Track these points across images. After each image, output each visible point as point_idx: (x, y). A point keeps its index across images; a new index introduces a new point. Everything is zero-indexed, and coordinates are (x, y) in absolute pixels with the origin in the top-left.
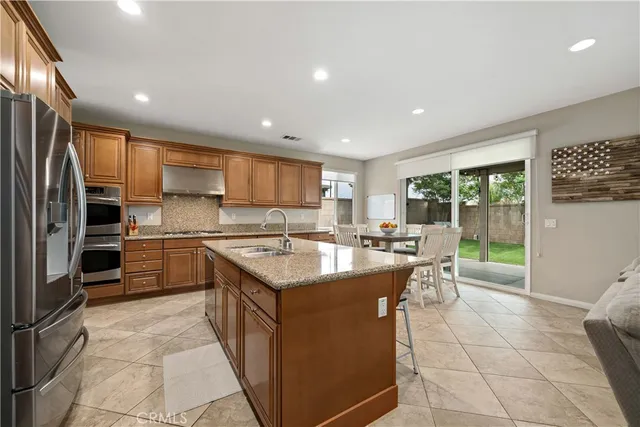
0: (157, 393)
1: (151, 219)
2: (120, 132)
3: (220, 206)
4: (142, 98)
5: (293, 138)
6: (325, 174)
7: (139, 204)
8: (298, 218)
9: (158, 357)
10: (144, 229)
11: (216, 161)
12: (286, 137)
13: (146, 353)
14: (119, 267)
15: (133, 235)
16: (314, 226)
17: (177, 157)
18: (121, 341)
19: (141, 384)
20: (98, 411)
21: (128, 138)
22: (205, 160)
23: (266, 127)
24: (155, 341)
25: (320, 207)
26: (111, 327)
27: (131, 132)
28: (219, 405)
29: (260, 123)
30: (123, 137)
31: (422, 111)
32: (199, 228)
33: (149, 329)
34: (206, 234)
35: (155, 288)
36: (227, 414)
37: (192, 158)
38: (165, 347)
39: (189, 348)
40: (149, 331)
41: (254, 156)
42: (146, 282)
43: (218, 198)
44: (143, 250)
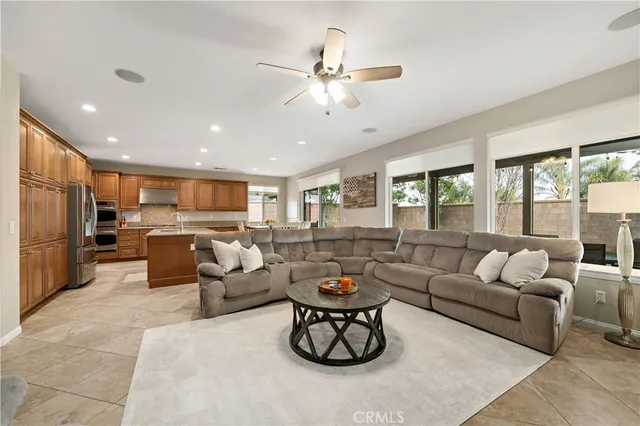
1: (135, 218)
2: (115, 172)
3: (177, 211)
5: (221, 168)
7: (128, 210)
10: (129, 224)
11: (173, 184)
12: (216, 168)
14: (115, 243)
15: (124, 227)
17: (149, 183)
21: (120, 174)
22: (166, 184)
25: (247, 211)
27: (122, 170)
30: (117, 175)
32: (164, 223)
35: (135, 256)
37: (158, 183)
41: (197, 179)
42: (130, 252)
43: (174, 206)
44: (129, 235)
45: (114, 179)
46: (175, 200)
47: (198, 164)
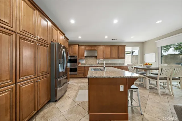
0: (76, 96)
1: (83, 62)
2: (77, 45)
3: (97, 59)
4: (80, 37)
5: (115, 39)
6: (126, 48)
7: (81, 59)
8: (118, 62)
9: (79, 90)
10: (82, 64)
11: (95, 48)
12: (113, 39)
13: (77, 88)
14: (77, 71)
15: (80, 65)
16: (123, 64)
17: (88, 48)
18: (75, 85)
19: (74, 94)
20: (67, 96)
21: (79, 46)
22: (93, 48)
23: (107, 38)
24: (80, 87)
25: (125, 58)
26: (74, 83)
27: (79, 44)
28: (85, 102)
29: (105, 37)
30: (78, 46)
31: (161, 21)
32: (92, 64)
33: (79, 84)
34: (94, 65)
35: (83, 76)
36: (85, 104)
37: (90, 48)
38: (81, 88)
39: (84, 90)
40: (79, 85)
41: (104, 46)
42: (81, 75)
43: (96, 57)
44: (81, 68)
45: (76, 47)
46: (96, 55)
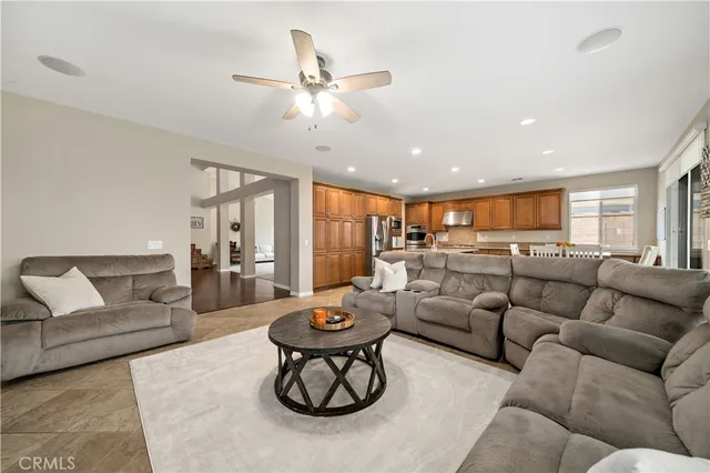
1: (444, 238)
4: (426, 189)
5: (520, 179)
11: (469, 205)
21: (431, 203)
22: (464, 206)
30: (427, 204)
37: (457, 206)
45: (425, 208)
47: (482, 181)
